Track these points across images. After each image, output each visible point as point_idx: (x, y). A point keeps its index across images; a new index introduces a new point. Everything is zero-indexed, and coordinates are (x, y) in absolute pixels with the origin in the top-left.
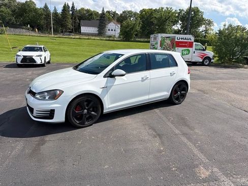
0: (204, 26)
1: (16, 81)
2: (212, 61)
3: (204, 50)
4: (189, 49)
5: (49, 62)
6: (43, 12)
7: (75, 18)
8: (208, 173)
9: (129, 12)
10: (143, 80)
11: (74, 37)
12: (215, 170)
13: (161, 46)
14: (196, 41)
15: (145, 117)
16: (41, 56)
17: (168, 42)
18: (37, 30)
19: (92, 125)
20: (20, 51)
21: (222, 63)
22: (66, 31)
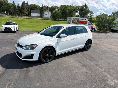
0: (89, 14)
2: (96, 30)
3: (92, 25)
4: (85, 24)
5: (18, 30)
6: (12, 5)
7: (28, 9)
8: (114, 83)
10: (73, 39)
11: (28, 18)
12: (116, 81)
14: (89, 21)
15: (74, 57)
16: (14, 27)
17: (76, 21)
18: (9, 14)
20: (3, 24)
21: (100, 31)
22: (24, 15)
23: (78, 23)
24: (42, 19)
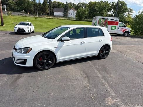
0: (127, 12)
1: (13, 42)
2: (130, 33)
3: (125, 27)
4: (116, 26)
5: (33, 32)
6: (32, 3)
7: (51, 7)
8: (113, 102)
9: (82, 3)
10: (81, 43)
11: (49, 18)
12: (119, 100)
13: (99, 23)
15: (82, 65)
17: (103, 21)
18: (29, 13)
19: (49, 69)
20: (17, 25)
21: (136, 35)
22: (45, 15)
23: (106, 24)
24: (65, 20)
